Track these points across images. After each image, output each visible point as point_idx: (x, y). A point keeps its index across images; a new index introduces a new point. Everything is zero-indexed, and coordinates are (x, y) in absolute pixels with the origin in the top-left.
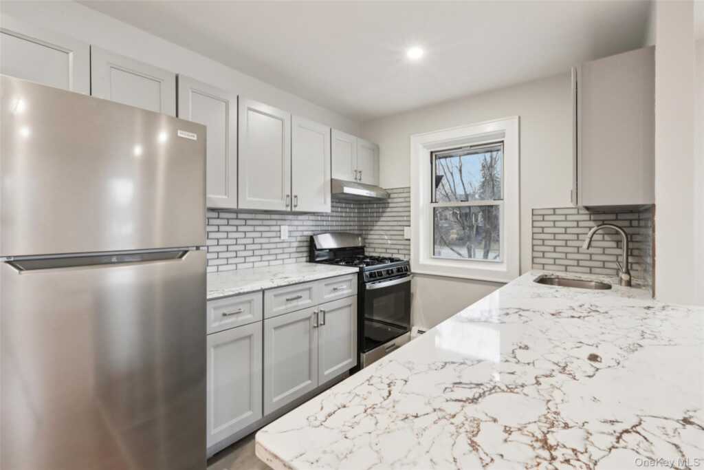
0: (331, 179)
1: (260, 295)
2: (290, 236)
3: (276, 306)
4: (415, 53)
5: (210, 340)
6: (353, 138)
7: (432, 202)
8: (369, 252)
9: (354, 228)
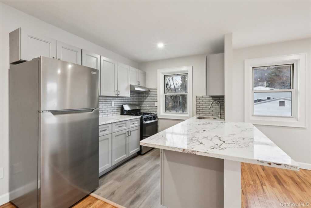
0: (130, 85)
1: (111, 124)
2: (115, 105)
3: (116, 129)
4: (161, 45)
5: (100, 138)
6: (137, 70)
7: (165, 93)
8: (142, 111)
9: (136, 103)
